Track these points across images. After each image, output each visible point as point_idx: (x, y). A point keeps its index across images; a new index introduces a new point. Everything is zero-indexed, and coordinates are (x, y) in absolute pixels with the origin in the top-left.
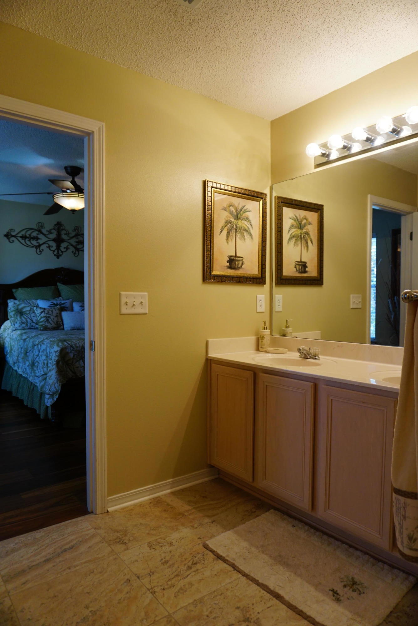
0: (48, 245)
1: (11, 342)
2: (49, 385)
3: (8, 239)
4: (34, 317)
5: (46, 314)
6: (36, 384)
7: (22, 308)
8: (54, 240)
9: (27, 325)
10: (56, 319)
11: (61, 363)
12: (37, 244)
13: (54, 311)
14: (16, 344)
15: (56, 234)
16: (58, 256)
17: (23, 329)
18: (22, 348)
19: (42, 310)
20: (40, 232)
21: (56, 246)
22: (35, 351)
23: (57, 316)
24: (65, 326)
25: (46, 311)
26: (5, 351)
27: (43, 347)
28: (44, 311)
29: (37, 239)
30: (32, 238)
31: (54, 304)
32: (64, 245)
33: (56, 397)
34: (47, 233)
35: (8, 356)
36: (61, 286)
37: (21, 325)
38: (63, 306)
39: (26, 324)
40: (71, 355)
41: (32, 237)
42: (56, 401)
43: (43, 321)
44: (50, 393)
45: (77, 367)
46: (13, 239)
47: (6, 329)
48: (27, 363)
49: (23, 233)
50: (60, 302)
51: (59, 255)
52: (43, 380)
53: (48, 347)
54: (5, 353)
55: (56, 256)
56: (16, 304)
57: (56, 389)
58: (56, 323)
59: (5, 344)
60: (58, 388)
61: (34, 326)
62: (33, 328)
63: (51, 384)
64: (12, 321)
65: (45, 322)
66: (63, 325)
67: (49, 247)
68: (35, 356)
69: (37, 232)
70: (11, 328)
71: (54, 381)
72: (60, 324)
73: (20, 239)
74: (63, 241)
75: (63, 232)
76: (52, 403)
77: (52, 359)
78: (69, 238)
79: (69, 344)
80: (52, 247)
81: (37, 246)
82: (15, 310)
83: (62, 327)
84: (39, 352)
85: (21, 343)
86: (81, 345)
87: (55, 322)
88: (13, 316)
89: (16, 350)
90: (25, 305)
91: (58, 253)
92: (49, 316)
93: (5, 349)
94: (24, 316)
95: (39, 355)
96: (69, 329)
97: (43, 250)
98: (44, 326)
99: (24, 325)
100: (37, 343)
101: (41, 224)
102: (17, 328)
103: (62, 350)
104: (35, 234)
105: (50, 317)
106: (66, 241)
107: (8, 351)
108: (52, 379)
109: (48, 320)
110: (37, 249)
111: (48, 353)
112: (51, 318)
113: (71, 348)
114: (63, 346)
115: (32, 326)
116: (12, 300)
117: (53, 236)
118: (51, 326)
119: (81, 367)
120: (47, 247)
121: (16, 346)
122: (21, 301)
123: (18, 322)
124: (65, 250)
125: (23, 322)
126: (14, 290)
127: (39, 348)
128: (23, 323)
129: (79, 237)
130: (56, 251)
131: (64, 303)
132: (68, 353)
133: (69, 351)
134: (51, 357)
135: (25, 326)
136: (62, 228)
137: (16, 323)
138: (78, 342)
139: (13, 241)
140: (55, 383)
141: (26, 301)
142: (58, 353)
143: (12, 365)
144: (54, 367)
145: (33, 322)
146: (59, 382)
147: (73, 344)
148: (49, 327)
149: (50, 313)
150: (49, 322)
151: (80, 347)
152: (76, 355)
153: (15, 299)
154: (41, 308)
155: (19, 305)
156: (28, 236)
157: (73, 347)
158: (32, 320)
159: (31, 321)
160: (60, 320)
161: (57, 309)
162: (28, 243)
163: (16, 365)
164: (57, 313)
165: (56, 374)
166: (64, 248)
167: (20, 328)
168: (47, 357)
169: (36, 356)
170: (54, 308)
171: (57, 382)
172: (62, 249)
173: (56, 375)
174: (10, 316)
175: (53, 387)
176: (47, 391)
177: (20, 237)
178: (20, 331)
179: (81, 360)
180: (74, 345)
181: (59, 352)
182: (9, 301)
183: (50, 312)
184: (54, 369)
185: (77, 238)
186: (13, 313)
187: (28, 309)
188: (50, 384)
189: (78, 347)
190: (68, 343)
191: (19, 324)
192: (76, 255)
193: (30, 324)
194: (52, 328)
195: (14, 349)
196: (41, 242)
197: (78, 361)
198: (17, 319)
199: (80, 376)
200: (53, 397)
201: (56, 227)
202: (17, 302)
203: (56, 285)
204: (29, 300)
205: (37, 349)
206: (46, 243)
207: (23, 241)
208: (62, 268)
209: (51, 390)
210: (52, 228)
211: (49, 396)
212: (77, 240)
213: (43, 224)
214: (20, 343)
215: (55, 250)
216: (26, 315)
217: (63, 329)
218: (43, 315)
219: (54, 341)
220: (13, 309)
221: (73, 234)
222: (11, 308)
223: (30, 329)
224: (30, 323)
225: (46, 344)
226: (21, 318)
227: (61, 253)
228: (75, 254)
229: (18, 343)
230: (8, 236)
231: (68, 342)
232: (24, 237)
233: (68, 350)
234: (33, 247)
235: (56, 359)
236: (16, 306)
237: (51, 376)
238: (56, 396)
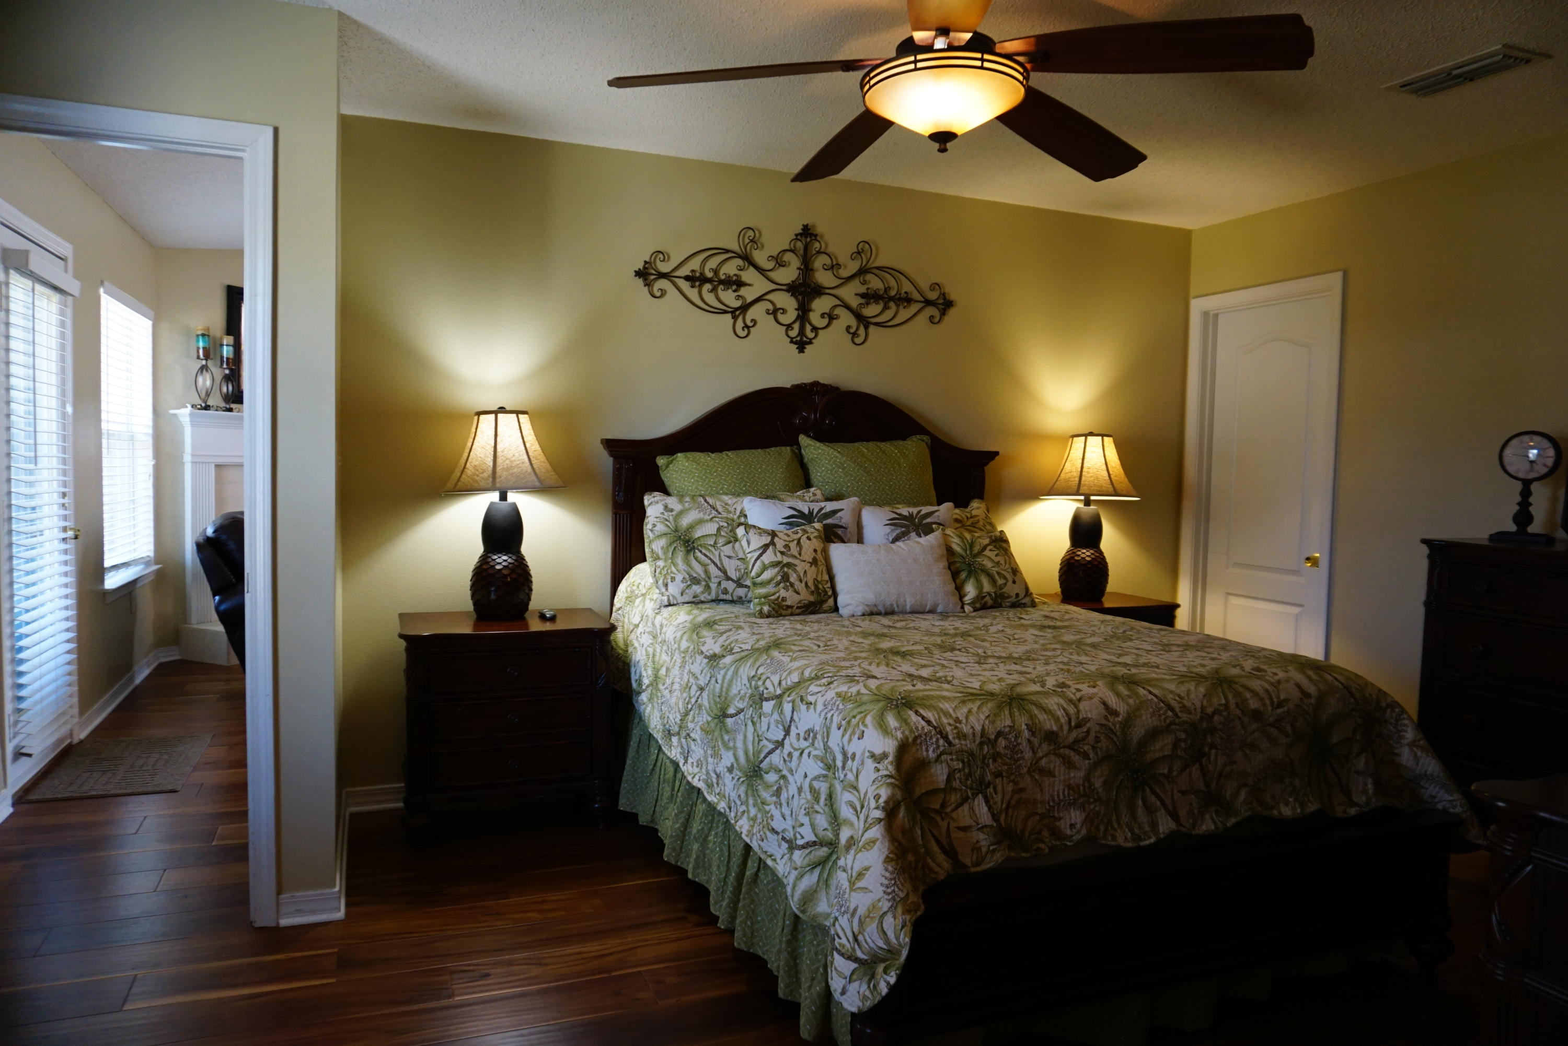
0: (771, 307)
1: (654, 650)
2: (853, 915)
3: (648, 284)
4: (729, 557)
5: (779, 554)
6: (769, 862)
7: (691, 527)
8: (792, 289)
9: (708, 587)
10: (812, 572)
11: (902, 812)
12: (738, 304)
13: (804, 539)
14: (678, 664)
15: (798, 268)
16: (801, 345)
17: (696, 602)
18: (702, 689)
19: (766, 539)
20: (748, 259)
21: (796, 309)
22: (765, 720)
23: (814, 562)
24: (841, 600)
25: (780, 544)
26: (634, 678)
27: (808, 719)
28: (772, 543)
29: (736, 283)
30: (721, 282)
31: (801, 515)
32: (821, 305)
33: (886, 980)
34: (769, 265)
35: (644, 697)
36: (810, 447)
37: (688, 587)
38: (829, 521)
39: (704, 583)
40: (940, 774)
41: (723, 277)
42: (885, 999)
43: (768, 582)
44: (859, 954)
45: (964, 829)
46: (663, 284)
47: (637, 597)
48: (728, 759)
49: (695, 264)
50: (821, 509)
51: (805, 339)
52: (813, 866)
53: (834, 726)
54: (634, 685)
55: (795, 343)
56: (672, 510)
57: (887, 941)
58: (813, 588)
59: (630, 649)
60: (897, 938)
61: (730, 591)
62: (728, 597)
63: (861, 911)
64: (660, 573)
65: (778, 584)
66: (835, 595)
67: (775, 312)
68: (765, 742)
69: (739, 262)
70: (655, 593)
71: (879, 900)
72: (826, 593)
73: (685, 285)
74: (819, 291)
75: (820, 262)
76: (868, 1004)
77: (856, 788)
78: (838, 282)
79: (929, 722)
80: (784, 311)
81: (737, 309)
82: (669, 531)
83: (831, 602)
84: (787, 732)
85: (699, 665)
86: (978, 728)
87: (810, 584)
88: (660, 553)
89: (676, 686)
90: (701, 515)
91: (802, 332)
92: (791, 560)
93: (633, 670)
94: (698, 554)
95: (787, 748)
96: (859, 610)
97: (755, 322)
98: (772, 598)
99: (697, 589)
100: (772, 687)
101: (751, 233)
102: (674, 597)
103: (903, 749)
104: (730, 269)
105: (795, 565)
106: (828, 291)
107: (646, 681)
108: (865, 889)
109: (785, 578)
110: (735, 318)
111: (832, 752)
112: (795, 571)
113: (937, 740)
114: (907, 733)
115: (725, 592)
116: (658, 496)
117: (788, 275)
118: (797, 598)
119: (981, 829)
120: (768, 312)
121: (676, 671)
122: (687, 499)
123: (679, 577)
124: (826, 321)
125: (695, 575)
126: (661, 461)
127: (788, 719)
128: (695, 581)
129: (869, 277)
130: (796, 326)
131: (834, 512)
132: (923, 765)
133: (932, 755)
134: (851, 777)
135: (703, 593)
136: (817, 245)
137: (673, 579)
138: (965, 710)
139: (663, 293)
140: (885, 913)
141: (702, 499)
142: (887, 767)
143: (658, 736)
144: (876, 832)
145: (728, 578)
146: (900, 910)
147: (945, 720)
148: (789, 603)
149: (794, 550)
150: (792, 585)
151: (974, 734)
152: (957, 775)
153: (666, 492)
154: (761, 531)
155: (681, 513)
156: (709, 275)
157: (946, 738)
158: (725, 572)
159: (720, 573)
160: (826, 577)
161: (816, 534)
162: (710, 298)
163: (675, 740)
164: (815, 551)
165: (886, 870)
166: (823, 316)
167: (687, 598)
168: (830, 767)
169: (771, 746)
170: (805, 531)
171: (893, 908)
172: (815, 318)
173: (888, 875)
174: (652, 551)
175: (872, 928)
176: (844, 941)
177: (687, 278)
178: (689, 613)
179: (980, 796)
180: (948, 729)
181: (890, 758)
182: (647, 499)
183: (793, 545)
184: (878, 843)
185: (864, 283)
186: (663, 542)
187: (711, 528)
188: (855, 910)
189: (965, 736)
190: (923, 718)
191: (683, 586)
192: (858, 340)
193: (719, 583)
194: (798, 608)
195: (668, 681)
196: (749, 294)
197: (965, 800)
198: (675, 565)
199: (973, 870)
200: (873, 976)
201: (799, 244)
202: (672, 502)
203: (795, 443)
204: (711, 495)
205: (776, 716)
206: (767, 297)
207: (693, 293)
208: (816, 384)
209: (860, 938)
210: (787, 247)
211: (855, 965)
212: (863, 289)
213: (757, 235)
214: (696, 668)
215: (794, 322)
216: (703, 551)
217: (836, 609)
218: (769, 557)
219: (857, 701)
220: (660, 528)
221: (853, 267)
222: (654, 525)
223: (717, 601)
224: (719, 580)
225: (820, 707)
226: (688, 564)
227: (810, 335)
228: (855, 335)
229: (684, 663)
230: (644, 274)
231: (922, 711)
232: (696, 279)
233: (927, 751)
234: (725, 312)
235: (885, 793)
236: (671, 518)
237: (860, 875)
238: (885, 971)
